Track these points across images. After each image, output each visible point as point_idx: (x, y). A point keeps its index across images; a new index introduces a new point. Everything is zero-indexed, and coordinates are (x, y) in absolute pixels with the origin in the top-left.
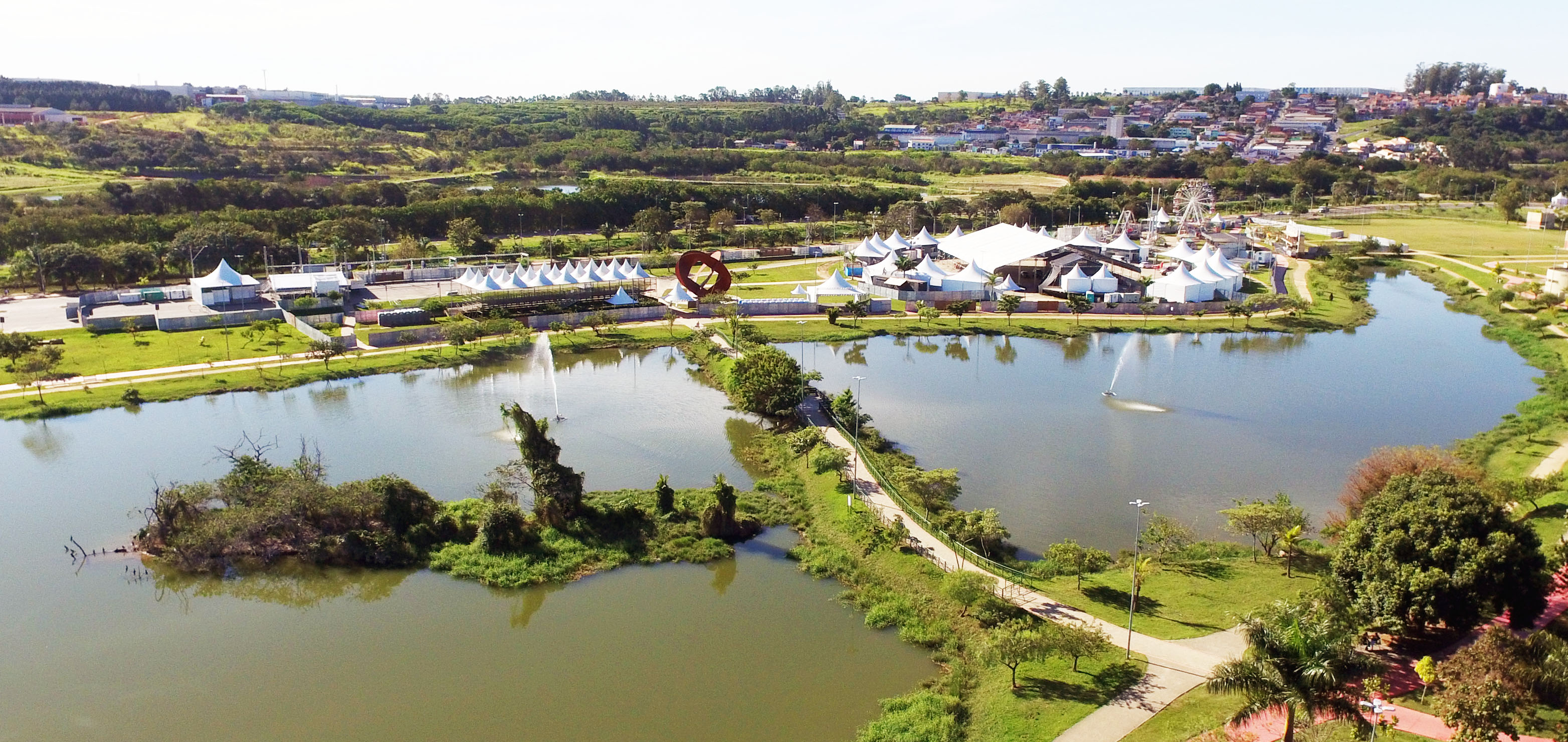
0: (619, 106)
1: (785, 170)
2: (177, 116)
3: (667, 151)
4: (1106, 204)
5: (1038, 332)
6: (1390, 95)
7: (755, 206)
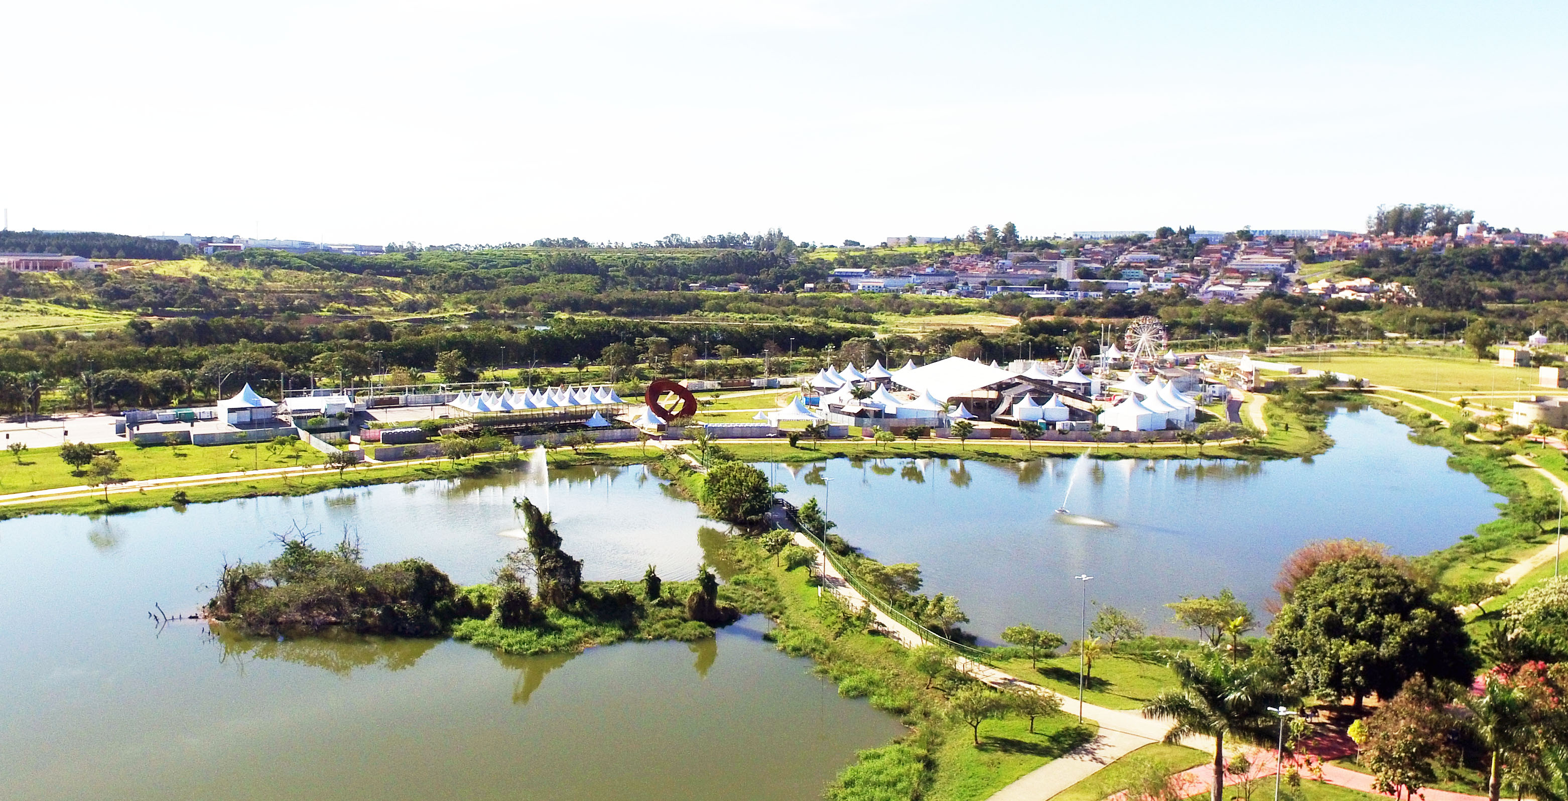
0: (580, 252)
1: (739, 311)
2: (183, 263)
3: (626, 294)
4: (1057, 341)
5: (992, 458)
6: (1350, 237)
7: (714, 342)
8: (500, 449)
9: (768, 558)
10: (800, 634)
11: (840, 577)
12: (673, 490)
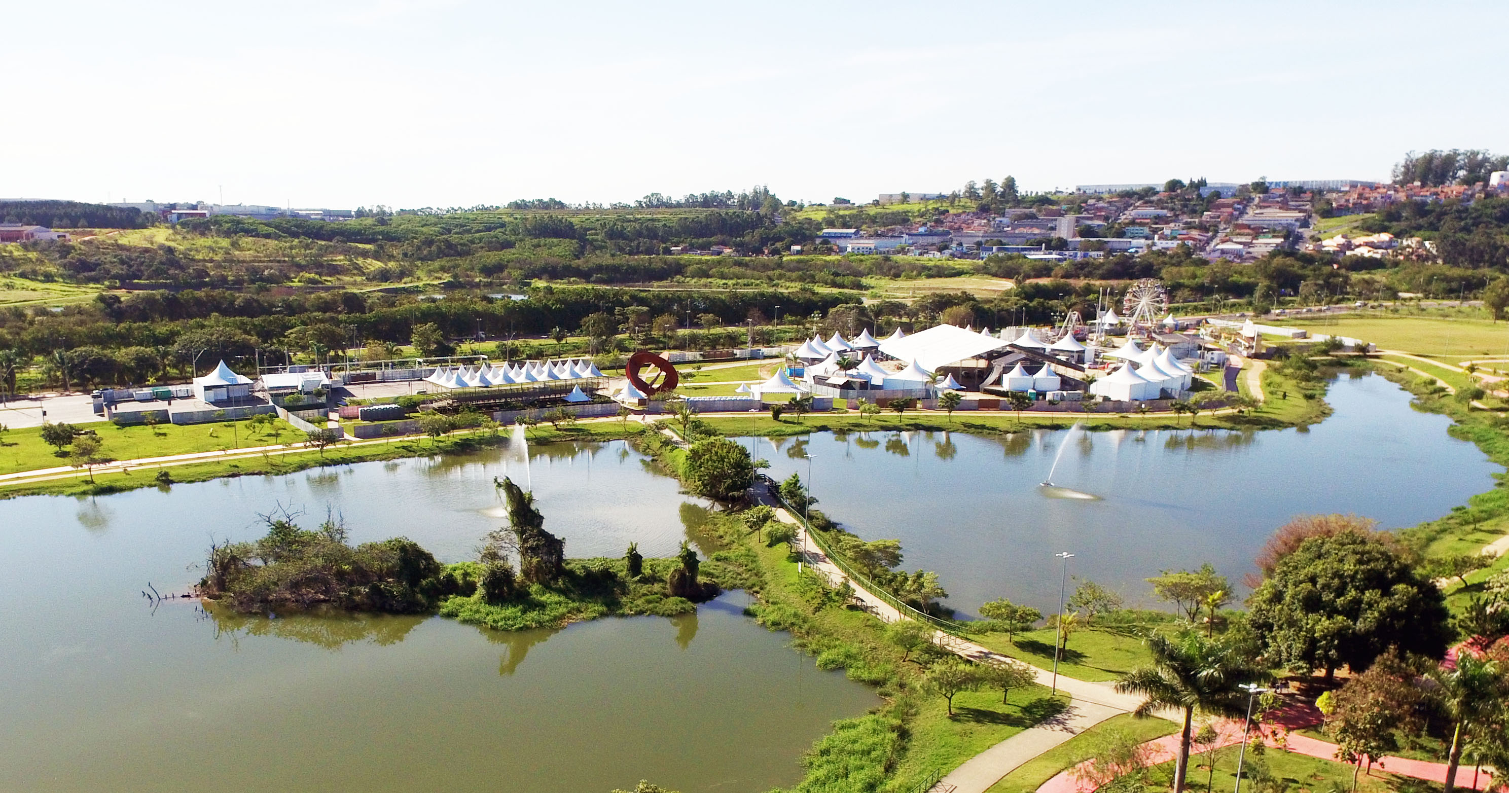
0: (557, 214)
1: (723, 277)
2: (147, 232)
3: (606, 259)
4: (1052, 306)
5: (978, 430)
6: (1373, 187)
7: (696, 310)
8: (479, 425)
9: (750, 533)
10: (779, 609)
11: (820, 552)
12: (655, 466)
